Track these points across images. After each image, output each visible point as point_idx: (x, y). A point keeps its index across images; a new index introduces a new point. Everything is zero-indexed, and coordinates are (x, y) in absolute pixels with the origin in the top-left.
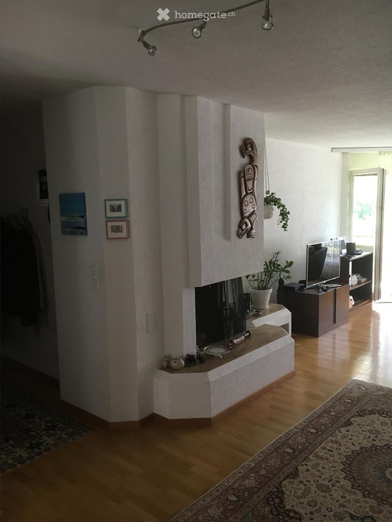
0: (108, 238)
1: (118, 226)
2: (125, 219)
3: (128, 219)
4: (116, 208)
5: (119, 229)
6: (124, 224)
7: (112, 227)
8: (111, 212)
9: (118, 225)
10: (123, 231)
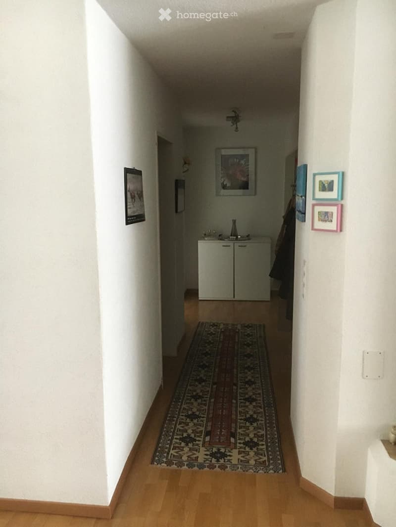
0: (313, 229)
1: (326, 213)
2: (337, 202)
3: (342, 202)
4: (326, 185)
5: (328, 217)
6: (334, 210)
7: (319, 212)
8: (319, 191)
9: (327, 211)
10: (333, 220)
